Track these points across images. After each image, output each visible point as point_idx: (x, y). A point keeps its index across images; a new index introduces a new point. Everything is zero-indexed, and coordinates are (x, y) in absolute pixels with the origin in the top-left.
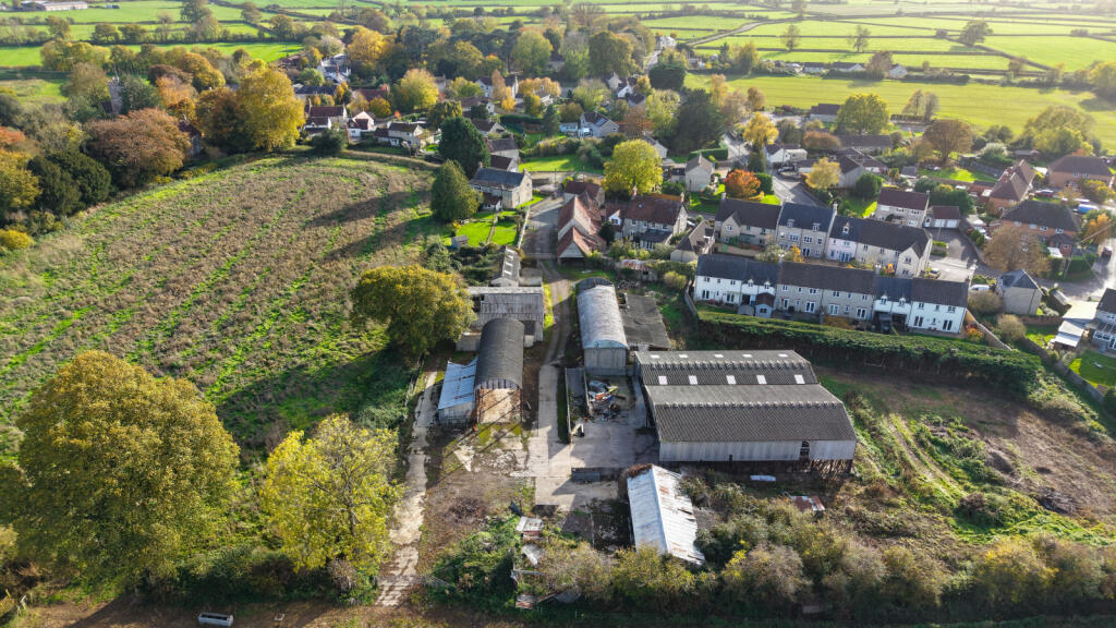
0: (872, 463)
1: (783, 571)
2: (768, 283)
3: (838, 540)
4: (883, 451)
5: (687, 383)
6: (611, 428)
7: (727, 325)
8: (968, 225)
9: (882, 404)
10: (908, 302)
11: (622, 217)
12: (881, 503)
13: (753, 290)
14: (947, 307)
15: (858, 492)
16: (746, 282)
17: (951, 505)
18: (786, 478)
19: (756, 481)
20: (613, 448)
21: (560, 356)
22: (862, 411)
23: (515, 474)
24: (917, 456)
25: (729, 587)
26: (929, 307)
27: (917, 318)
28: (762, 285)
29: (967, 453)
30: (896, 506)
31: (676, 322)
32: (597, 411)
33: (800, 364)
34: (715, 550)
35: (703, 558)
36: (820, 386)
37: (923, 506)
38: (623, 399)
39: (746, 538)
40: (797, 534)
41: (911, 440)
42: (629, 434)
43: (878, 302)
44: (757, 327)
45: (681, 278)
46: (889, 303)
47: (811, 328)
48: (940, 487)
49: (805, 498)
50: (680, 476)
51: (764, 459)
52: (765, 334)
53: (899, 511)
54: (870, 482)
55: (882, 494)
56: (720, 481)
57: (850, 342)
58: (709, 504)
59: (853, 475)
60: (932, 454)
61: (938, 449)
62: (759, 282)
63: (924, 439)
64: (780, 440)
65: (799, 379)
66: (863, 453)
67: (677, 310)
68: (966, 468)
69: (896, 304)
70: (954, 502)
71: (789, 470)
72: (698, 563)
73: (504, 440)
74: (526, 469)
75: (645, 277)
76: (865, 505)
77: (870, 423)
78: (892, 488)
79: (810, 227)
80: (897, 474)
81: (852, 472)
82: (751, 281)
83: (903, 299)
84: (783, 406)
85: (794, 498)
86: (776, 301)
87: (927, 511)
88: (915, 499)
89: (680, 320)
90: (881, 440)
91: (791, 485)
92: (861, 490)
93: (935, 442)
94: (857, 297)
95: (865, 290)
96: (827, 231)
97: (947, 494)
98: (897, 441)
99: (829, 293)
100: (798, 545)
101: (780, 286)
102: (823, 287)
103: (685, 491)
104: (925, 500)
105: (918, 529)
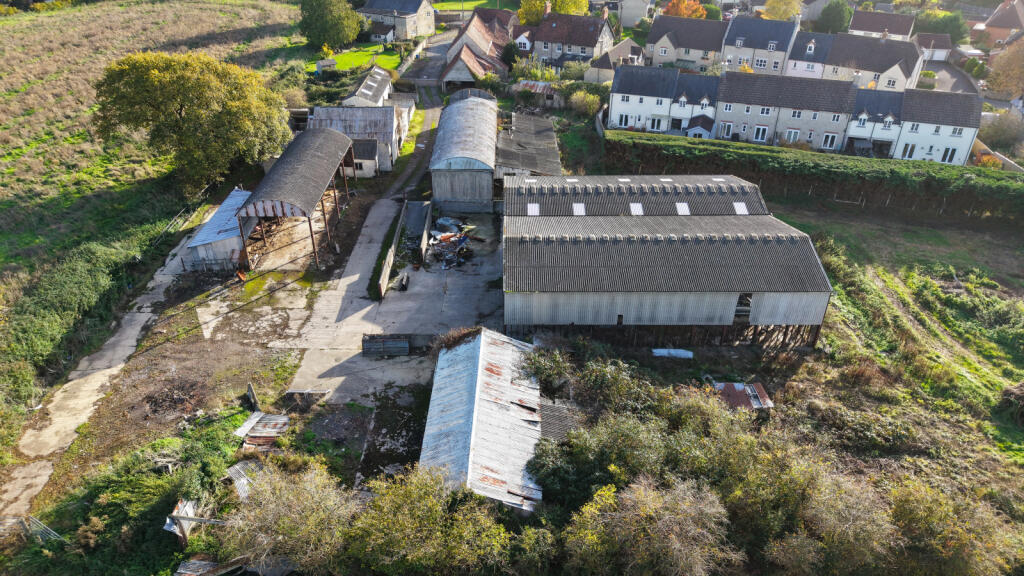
0: (850, 332)
1: (683, 536)
2: (705, 101)
3: (799, 467)
4: (866, 314)
5: (570, 213)
6: (452, 280)
7: (644, 146)
8: (962, 55)
9: (861, 251)
10: (897, 122)
11: (532, 39)
12: (868, 395)
13: (685, 111)
14: (950, 129)
15: (829, 377)
16: (676, 101)
17: (987, 400)
18: (711, 354)
19: (662, 358)
20: (446, 308)
21: (408, 189)
22: (833, 259)
23: (277, 344)
24: (922, 323)
25: (576, 561)
26: (926, 129)
27: (907, 145)
28: (699, 103)
29: (1002, 318)
30: (892, 401)
31: (580, 150)
32: (437, 257)
33: (742, 188)
34: (563, 480)
35: (539, 495)
36: (772, 217)
37: (939, 402)
38: (481, 241)
39: (621, 459)
40: (721, 451)
41: (909, 300)
42: (477, 287)
43: (854, 123)
44: (684, 147)
45: (592, 98)
46: (869, 125)
47: (762, 150)
48: (963, 370)
49: (739, 386)
50: (529, 348)
51: (675, 322)
52: (696, 156)
53: (898, 409)
54: (847, 361)
55: (868, 381)
56: (594, 356)
57: (817, 166)
58: (572, 393)
59: (820, 351)
60: (943, 319)
61: (953, 312)
62: (694, 100)
63: (931, 298)
64: (703, 291)
65: (741, 208)
66: (836, 317)
67: (583, 138)
68: (1001, 341)
69: (879, 126)
70: (990, 394)
71: (717, 341)
72: (527, 507)
73: (280, 295)
74: (299, 335)
75: (549, 102)
76: (840, 399)
77: (846, 275)
78: (884, 371)
79: (764, 46)
80: (891, 350)
81: (819, 345)
82: (683, 99)
83: (890, 119)
84: (711, 241)
85: (720, 386)
86: (715, 125)
87: (947, 411)
88: (924, 389)
89: (584, 148)
90: (863, 299)
91: (716, 363)
92: (834, 373)
93: (948, 303)
94: (825, 117)
95: (837, 108)
96: (785, 50)
97: (976, 382)
98: (888, 300)
99: (786, 113)
100: (720, 476)
101: (722, 105)
102: (779, 104)
103: (531, 371)
104: (942, 392)
105: (934, 442)
